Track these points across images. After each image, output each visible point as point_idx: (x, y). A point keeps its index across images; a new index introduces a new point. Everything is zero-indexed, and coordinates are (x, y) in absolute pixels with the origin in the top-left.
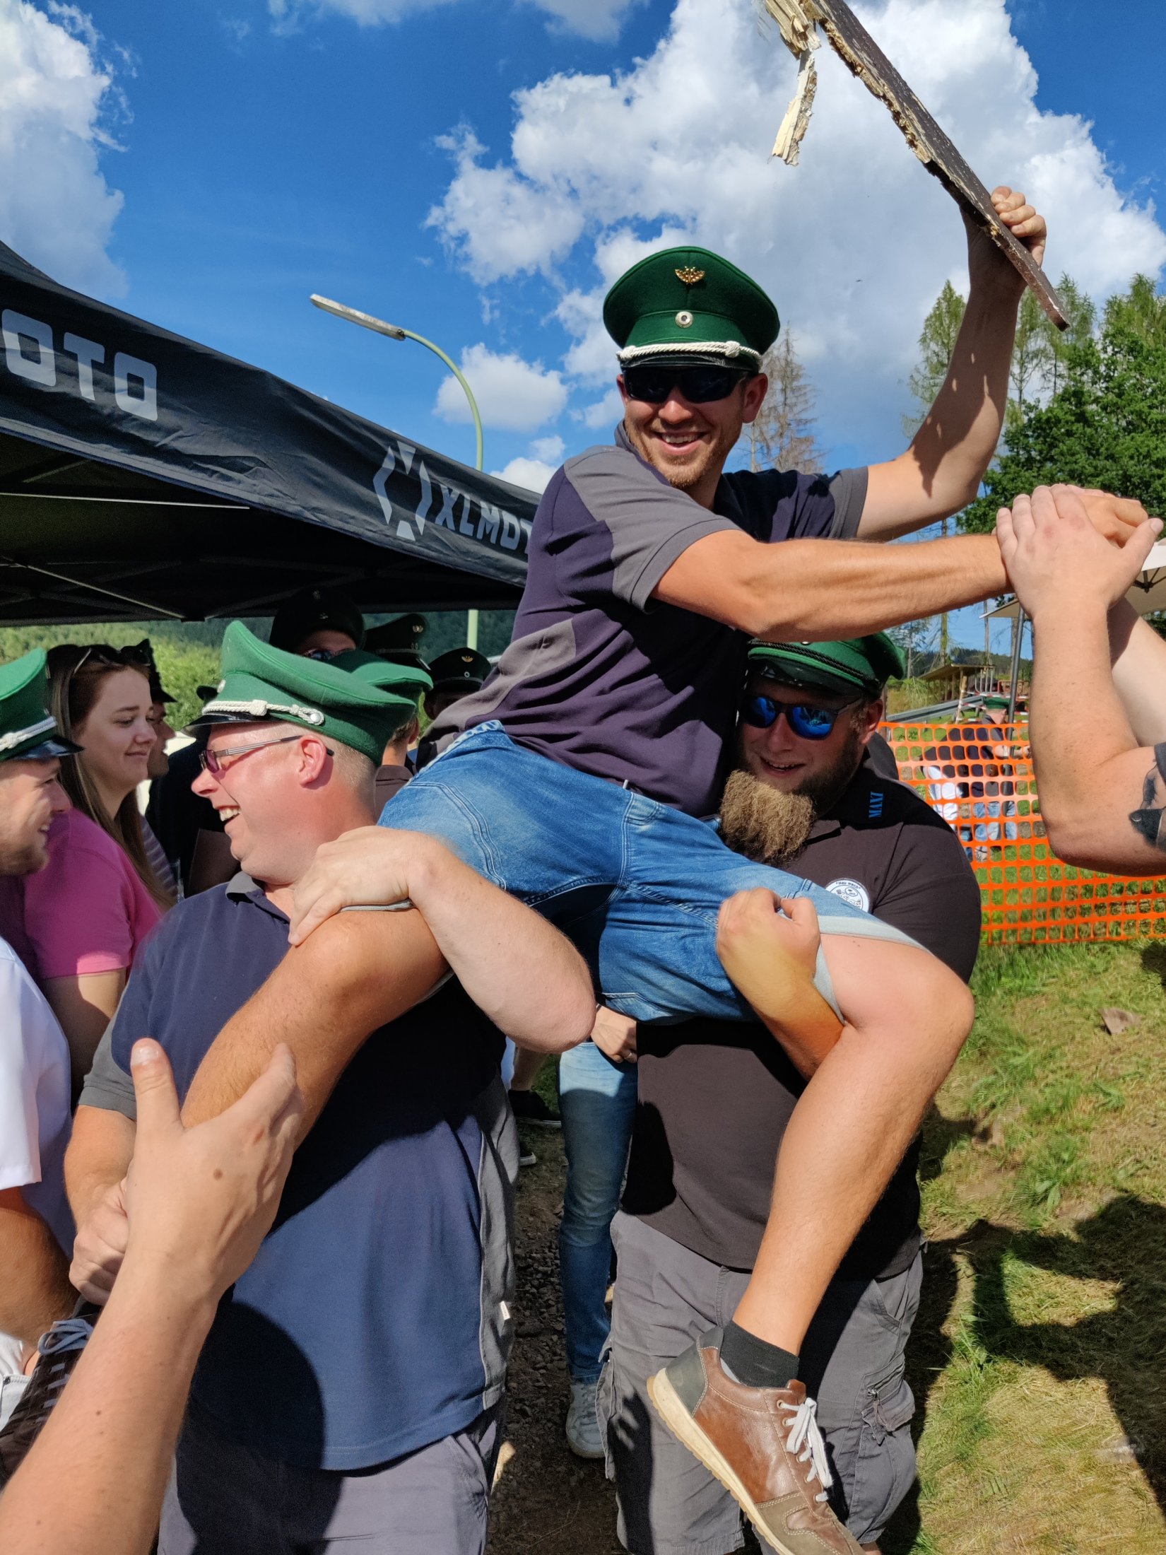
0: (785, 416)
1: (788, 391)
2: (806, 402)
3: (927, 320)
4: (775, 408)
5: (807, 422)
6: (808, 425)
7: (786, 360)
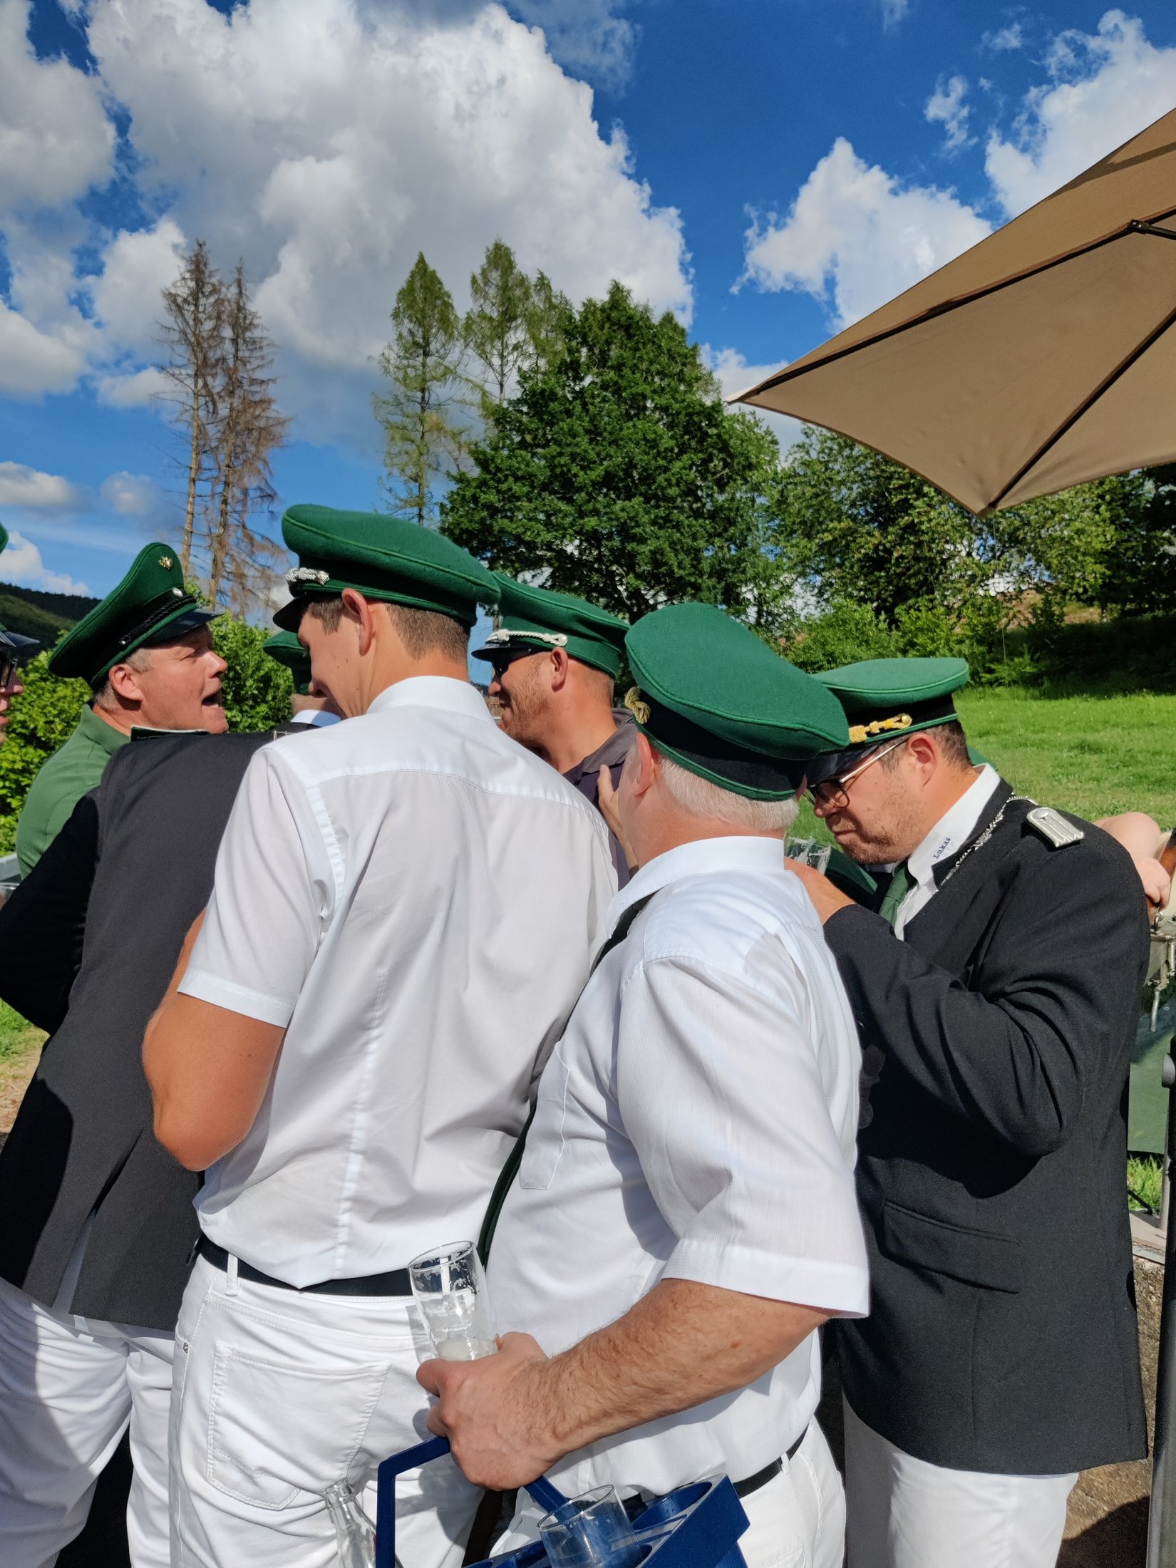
0: (236, 369)
1: (240, 341)
2: (263, 357)
3: (400, 293)
4: (224, 359)
5: (262, 382)
6: (264, 386)
7: (238, 303)
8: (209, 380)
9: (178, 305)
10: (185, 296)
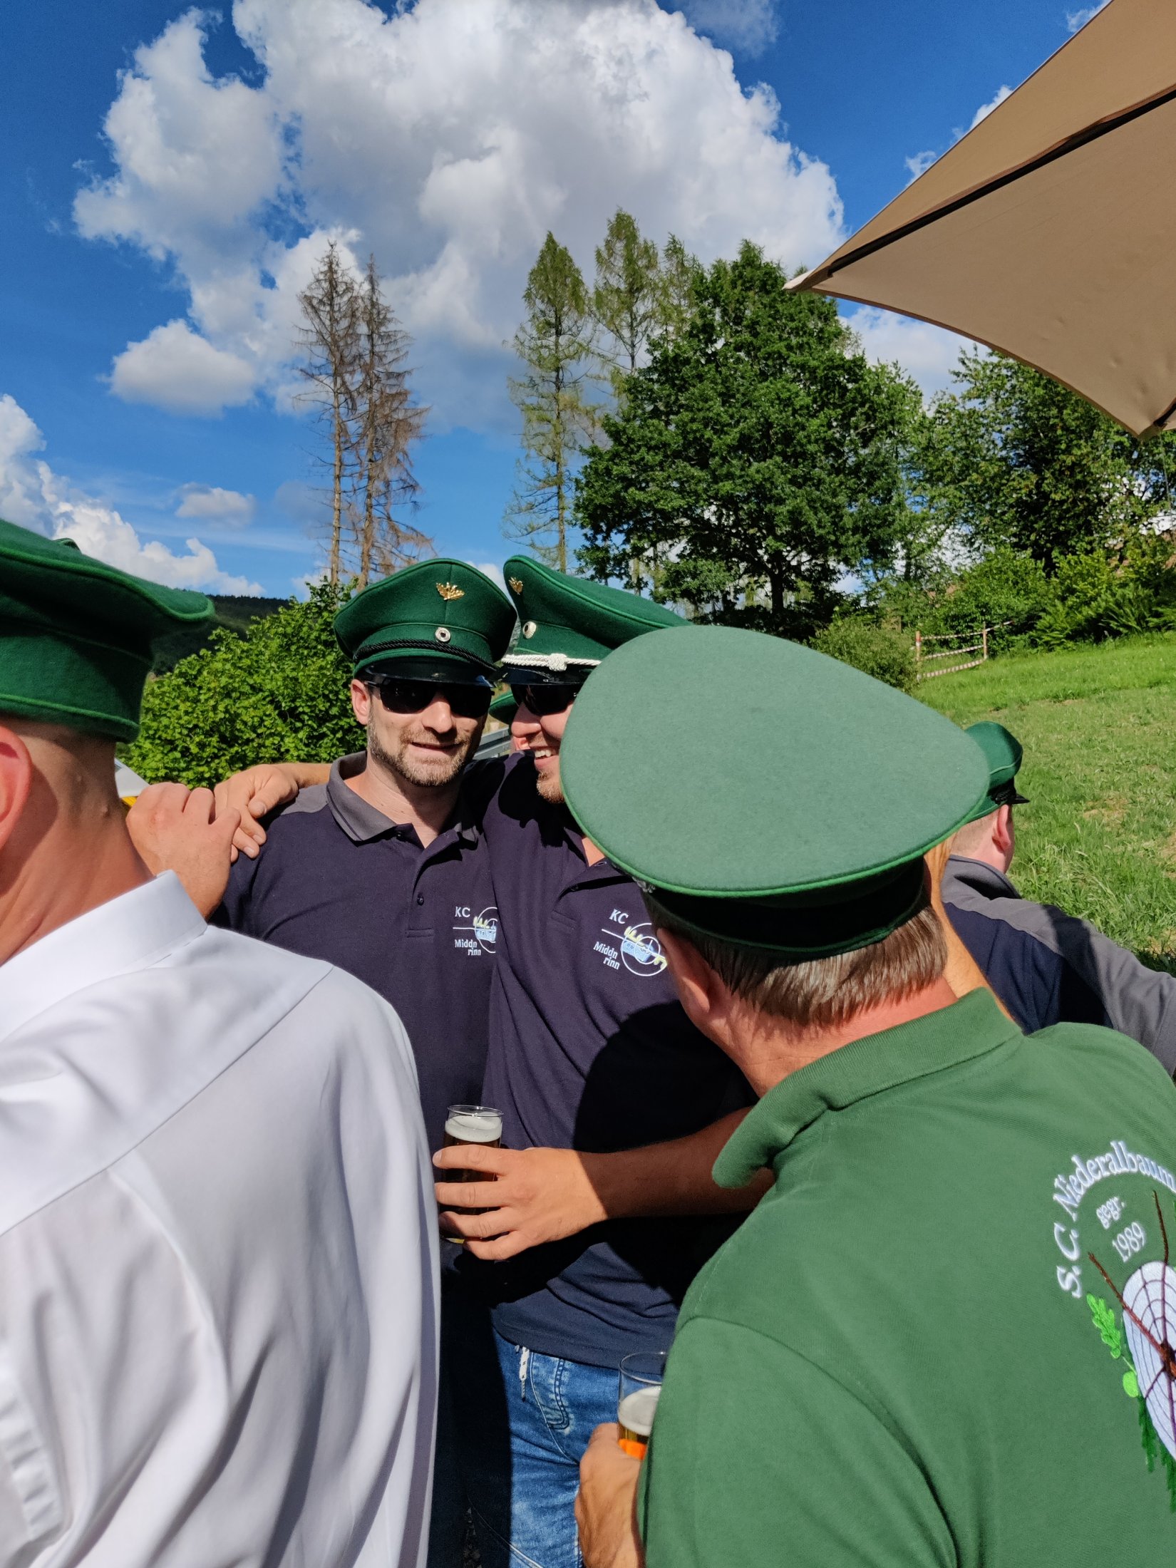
0: (372, 365)
1: (375, 336)
2: (398, 350)
3: (531, 274)
4: (360, 356)
5: (399, 375)
6: (401, 379)
7: (371, 299)
8: (347, 377)
9: (313, 307)
10: (320, 297)
